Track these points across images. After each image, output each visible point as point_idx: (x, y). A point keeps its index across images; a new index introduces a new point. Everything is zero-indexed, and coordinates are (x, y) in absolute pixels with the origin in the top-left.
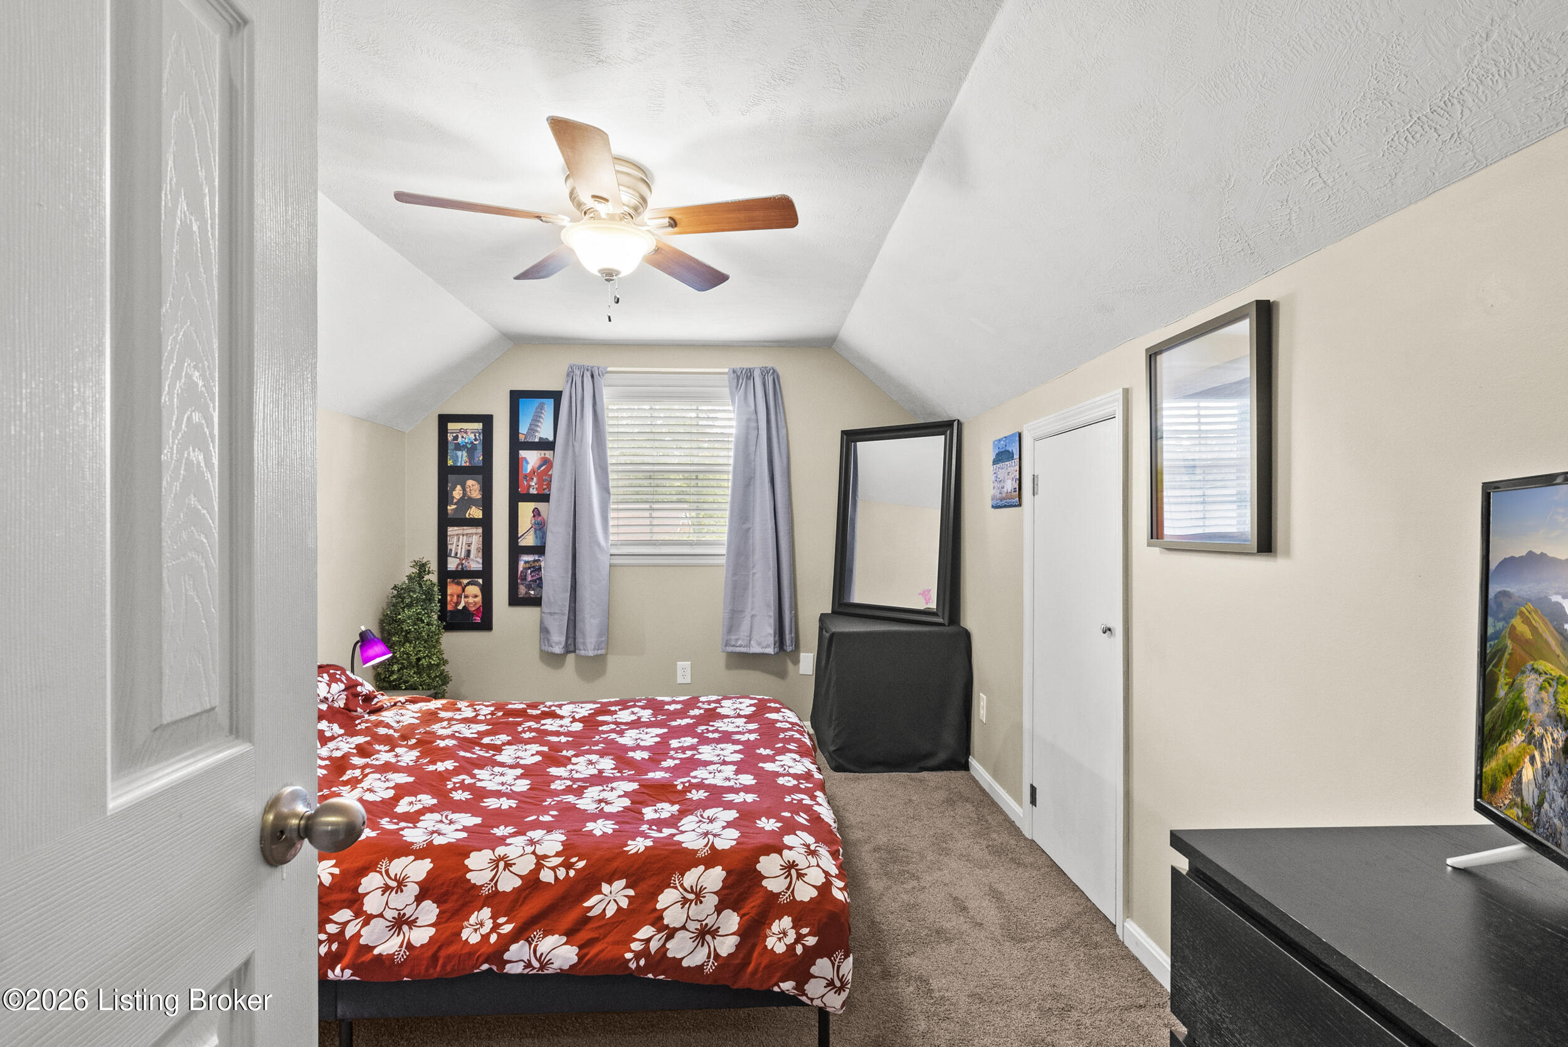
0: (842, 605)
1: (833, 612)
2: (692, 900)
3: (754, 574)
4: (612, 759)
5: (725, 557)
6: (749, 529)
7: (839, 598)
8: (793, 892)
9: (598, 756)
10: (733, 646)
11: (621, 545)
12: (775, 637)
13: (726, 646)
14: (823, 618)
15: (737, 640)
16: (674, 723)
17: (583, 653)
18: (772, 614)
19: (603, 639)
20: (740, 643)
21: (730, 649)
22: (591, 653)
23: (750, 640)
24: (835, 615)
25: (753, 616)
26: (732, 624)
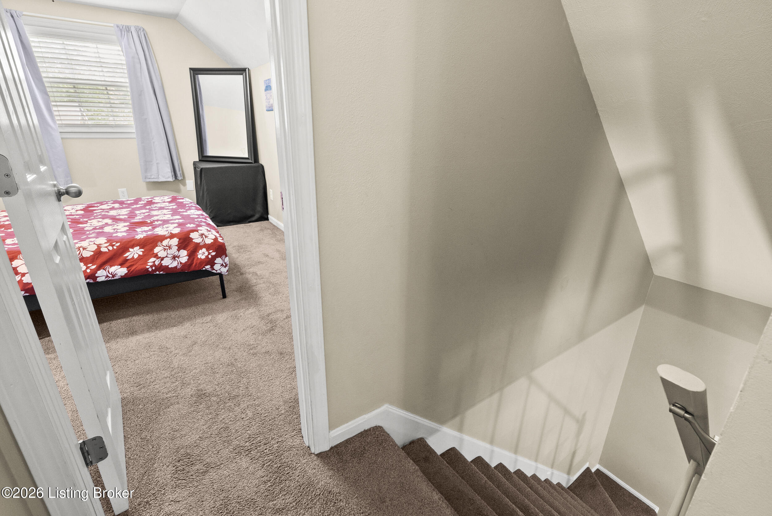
0: (203, 157)
1: (200, 160)
2: (168, 249)
3: (154, 142)
5: (135, 134)
6: (146, 119)
7: (202, 155)
8: (204, 242)
10: (150, 178)
11: (65, 126)
12: (172, 173)
13: (145, 179)
14: (195, 163)
15: (151, 175)
18: (168, 162)
19: (68, 179)
20: (153, 177)
21: (148, 180)
23: (158, 176)
24: (200, 162)
25: (157, 164)
26: (146, 168)
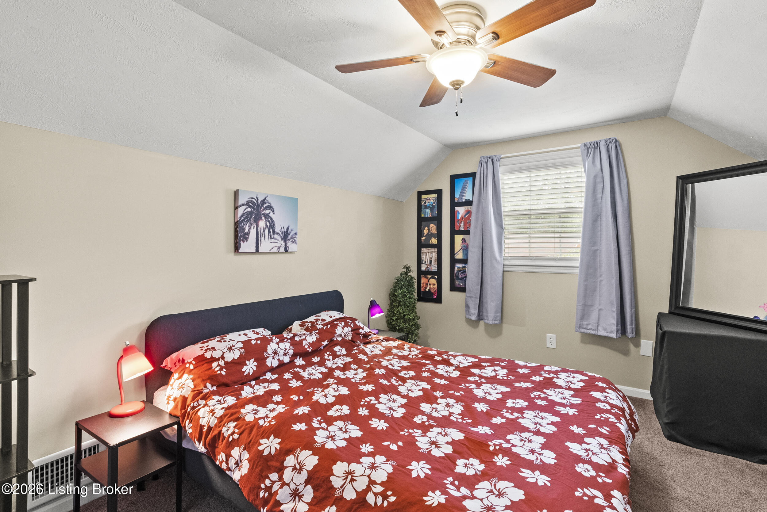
0: (677, 307)
1: (670, 312)
3: (601, 281)
4: (462, 406)
5: (578, 269)
6: (597, 250)
7: (676, 304)
9: (455, 401)
10: (585, 329)
12: (617, 326)
13: (579, 328)
14: (660, 315)
15: (587, 325)
16: (518, 385)
17: (487, 321)
18: (615, 310)
19: (498, 315)
20: (590, 327)
21: (583, 330)
22: (491, 322)
23: (598, 326)
24: (670, 314)
25: (600, 310)
26: (584, 314)
